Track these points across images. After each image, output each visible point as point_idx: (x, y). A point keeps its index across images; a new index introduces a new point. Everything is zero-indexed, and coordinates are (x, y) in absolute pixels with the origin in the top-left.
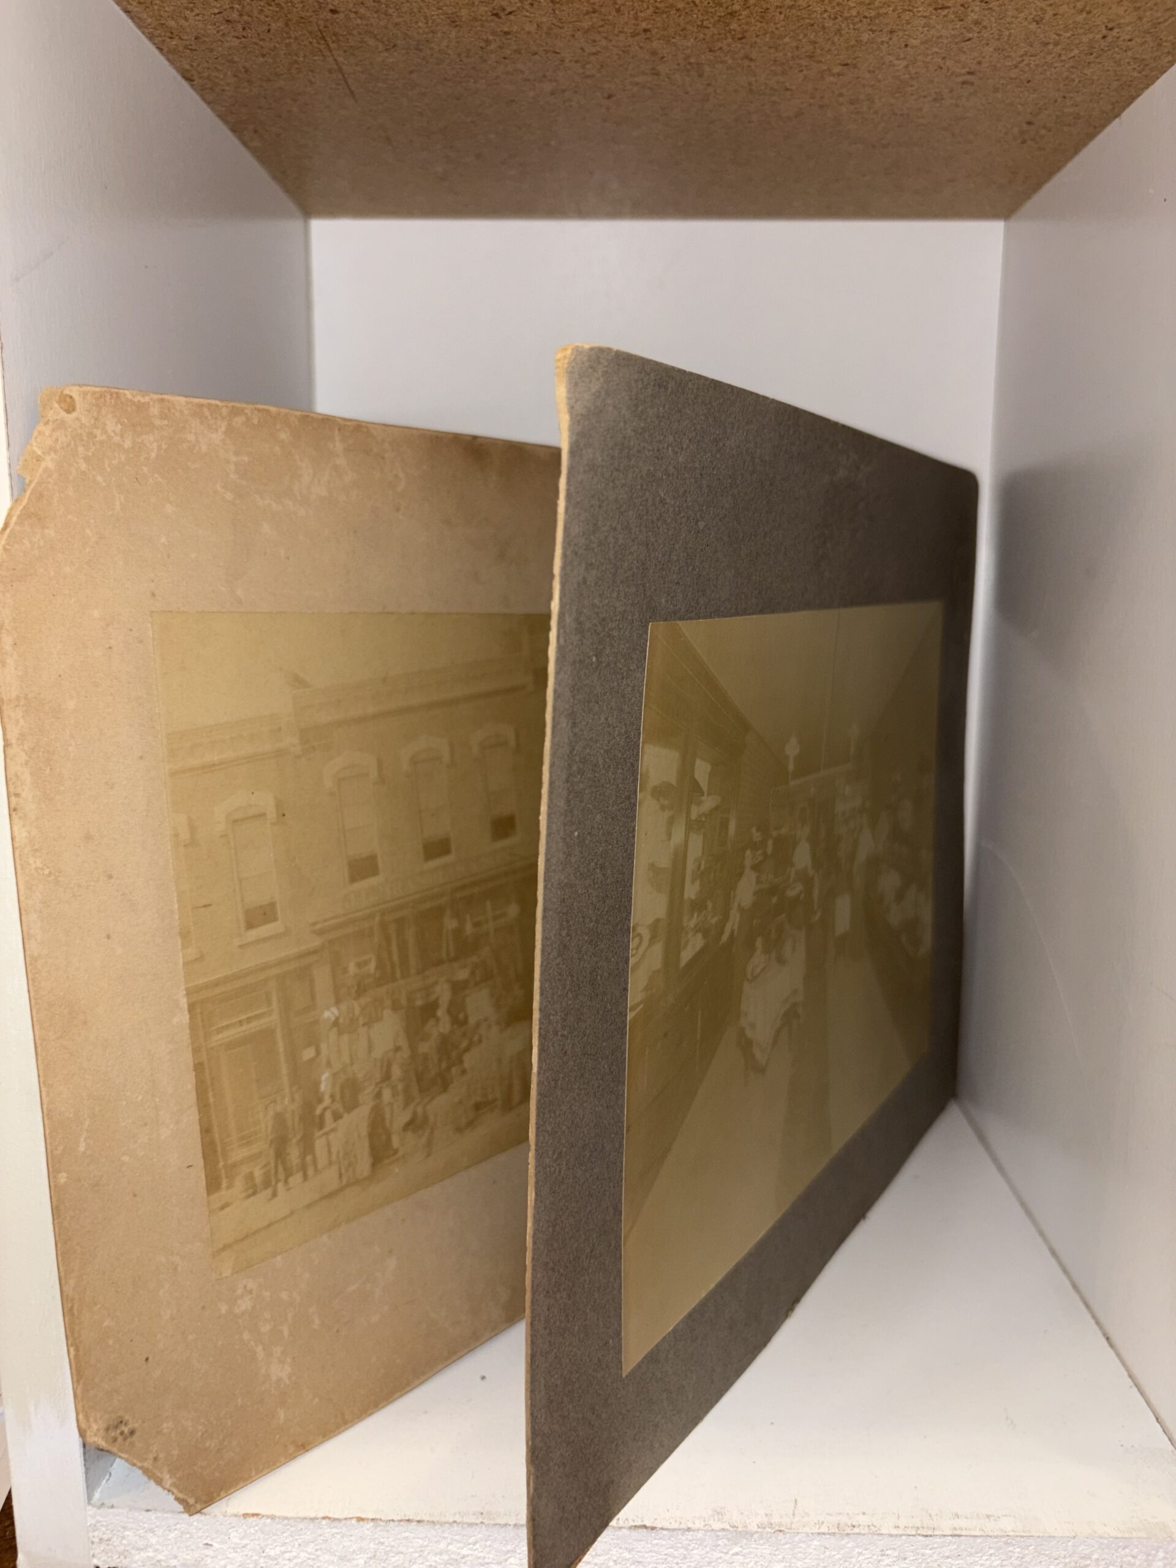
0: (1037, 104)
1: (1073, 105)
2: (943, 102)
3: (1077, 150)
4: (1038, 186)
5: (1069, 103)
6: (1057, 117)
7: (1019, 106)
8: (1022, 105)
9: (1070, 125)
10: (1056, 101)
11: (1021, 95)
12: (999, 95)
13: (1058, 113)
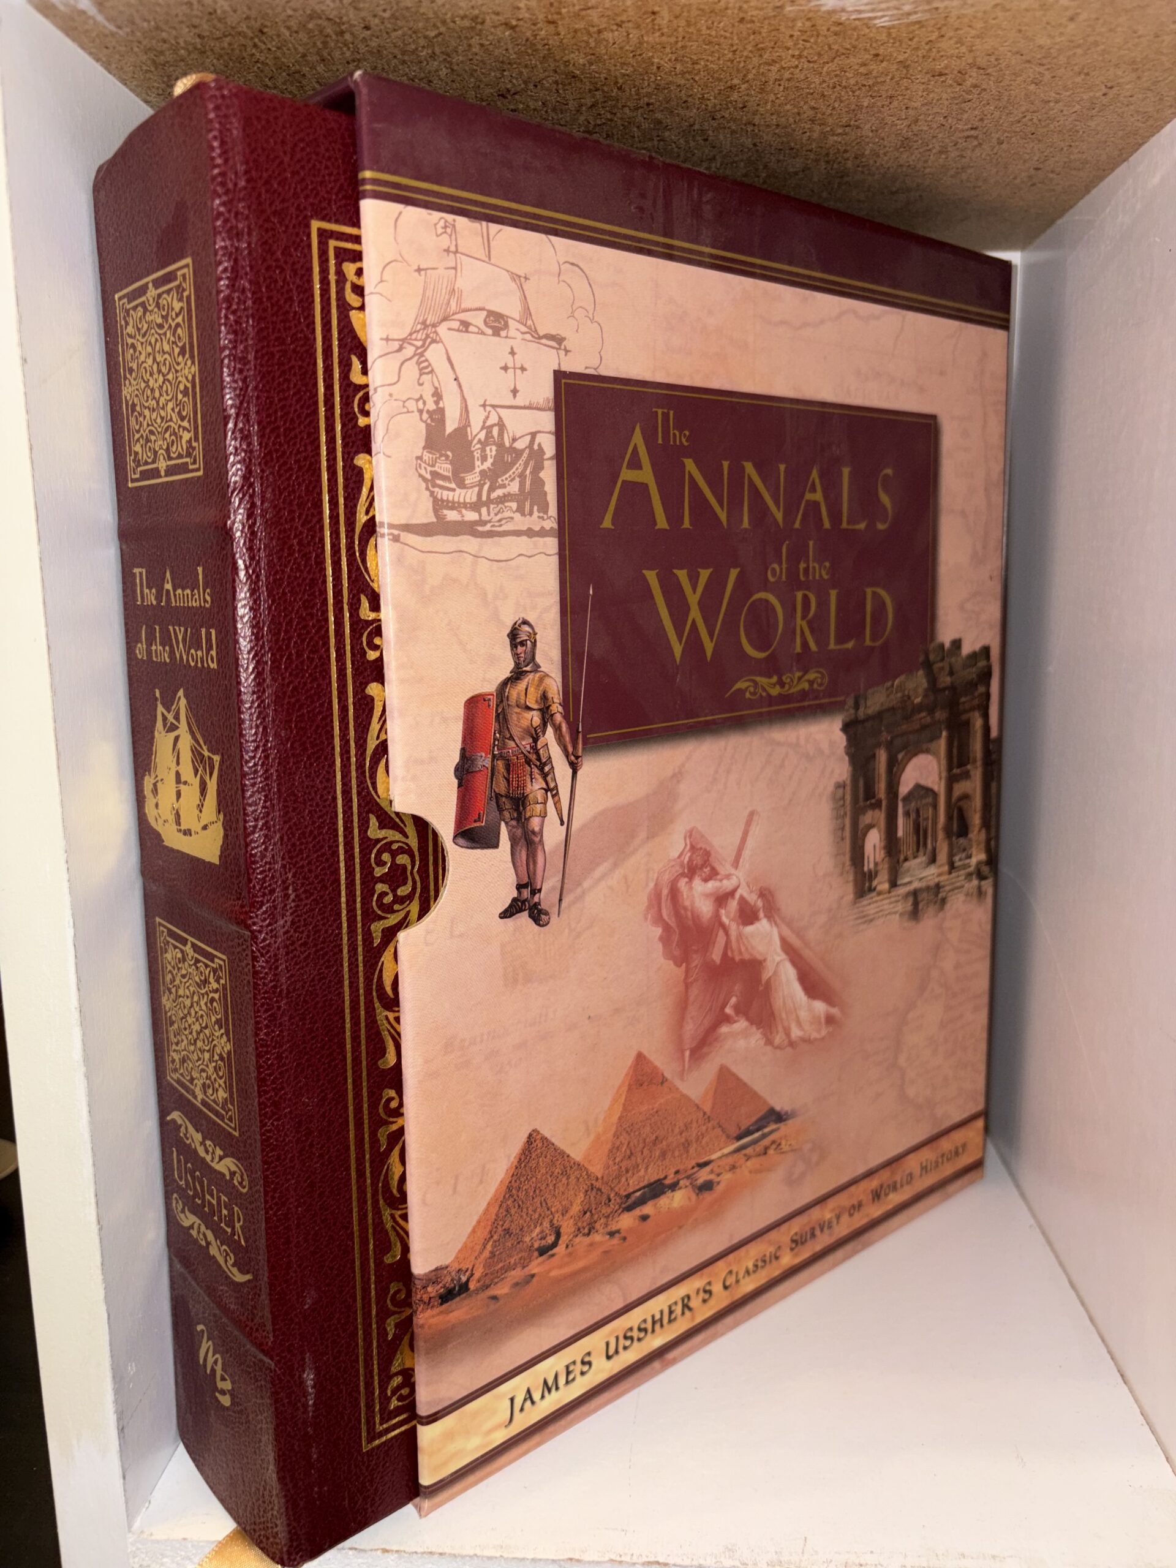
0: (1043, 153)
1: (1079, 152)
2: (949, 153)
5: (1075, 151)
6: (1065, 163)
7: (1025, 155)
8: (1028, 154)
9: (1078, 169)
10: (1062, 150)
11: (1026, 145)
12: (1004, 146)
13: (1065, 160)
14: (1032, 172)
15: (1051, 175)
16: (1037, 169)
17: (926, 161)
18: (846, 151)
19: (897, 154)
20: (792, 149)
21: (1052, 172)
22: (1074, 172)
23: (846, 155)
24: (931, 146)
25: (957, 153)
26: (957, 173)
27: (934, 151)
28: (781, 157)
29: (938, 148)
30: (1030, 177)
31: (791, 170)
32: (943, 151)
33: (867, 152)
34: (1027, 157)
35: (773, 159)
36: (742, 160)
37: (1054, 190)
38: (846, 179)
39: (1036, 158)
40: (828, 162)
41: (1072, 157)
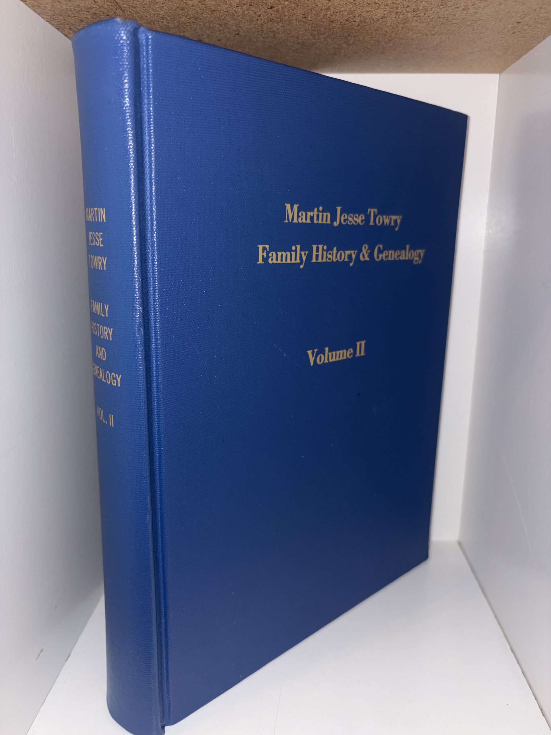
0: (524, 12)
1: (545, 12)
2: (469, 10)
3: (544, 38)
4: (520, 57)
5: (543, 11)
6: (535, 19)
7: (513, 13)
8: (515, 12)
9: (542, 24)
10: (536, 10)
11: (515, 7)
12: (502, 7)
13: (536, 17)
14: (516, 25)
15: (526, 27)
16: (519, 23)
17: (455, 15)
18: (408, 6)
19: (438, 10)
20: (376, 3)
21: (527, 25)
22: (539, 26)
23: (408, 9)
24: (459, 5)
25: (474, 11)
26: (471, 23)
27: (460, 9)
28: (370, 9)
29: (463, 7)
30: (513, 28)
31: (375, 17)
32: (466, 9)
33: (421, 8)
34: (514, 14)
35: (364, 10)
36: (346, 10)
37: (525, 37)
38: (406, 25)
39: (519, 16)
40: (397, 13)
41: (541, 15)
